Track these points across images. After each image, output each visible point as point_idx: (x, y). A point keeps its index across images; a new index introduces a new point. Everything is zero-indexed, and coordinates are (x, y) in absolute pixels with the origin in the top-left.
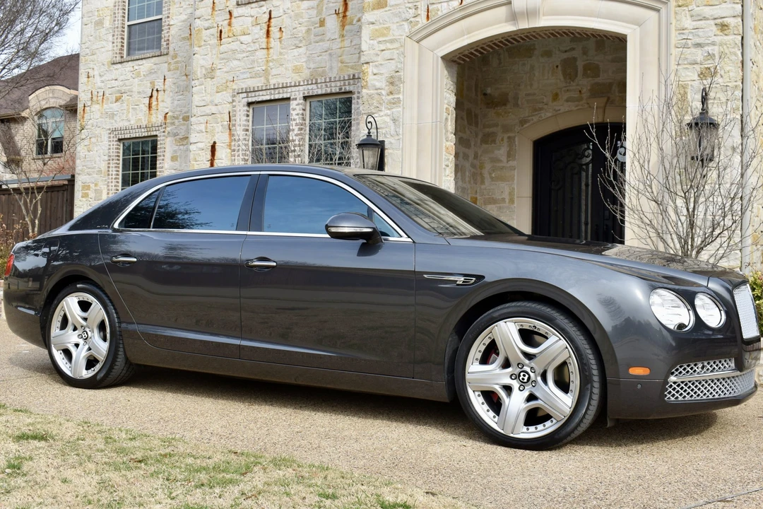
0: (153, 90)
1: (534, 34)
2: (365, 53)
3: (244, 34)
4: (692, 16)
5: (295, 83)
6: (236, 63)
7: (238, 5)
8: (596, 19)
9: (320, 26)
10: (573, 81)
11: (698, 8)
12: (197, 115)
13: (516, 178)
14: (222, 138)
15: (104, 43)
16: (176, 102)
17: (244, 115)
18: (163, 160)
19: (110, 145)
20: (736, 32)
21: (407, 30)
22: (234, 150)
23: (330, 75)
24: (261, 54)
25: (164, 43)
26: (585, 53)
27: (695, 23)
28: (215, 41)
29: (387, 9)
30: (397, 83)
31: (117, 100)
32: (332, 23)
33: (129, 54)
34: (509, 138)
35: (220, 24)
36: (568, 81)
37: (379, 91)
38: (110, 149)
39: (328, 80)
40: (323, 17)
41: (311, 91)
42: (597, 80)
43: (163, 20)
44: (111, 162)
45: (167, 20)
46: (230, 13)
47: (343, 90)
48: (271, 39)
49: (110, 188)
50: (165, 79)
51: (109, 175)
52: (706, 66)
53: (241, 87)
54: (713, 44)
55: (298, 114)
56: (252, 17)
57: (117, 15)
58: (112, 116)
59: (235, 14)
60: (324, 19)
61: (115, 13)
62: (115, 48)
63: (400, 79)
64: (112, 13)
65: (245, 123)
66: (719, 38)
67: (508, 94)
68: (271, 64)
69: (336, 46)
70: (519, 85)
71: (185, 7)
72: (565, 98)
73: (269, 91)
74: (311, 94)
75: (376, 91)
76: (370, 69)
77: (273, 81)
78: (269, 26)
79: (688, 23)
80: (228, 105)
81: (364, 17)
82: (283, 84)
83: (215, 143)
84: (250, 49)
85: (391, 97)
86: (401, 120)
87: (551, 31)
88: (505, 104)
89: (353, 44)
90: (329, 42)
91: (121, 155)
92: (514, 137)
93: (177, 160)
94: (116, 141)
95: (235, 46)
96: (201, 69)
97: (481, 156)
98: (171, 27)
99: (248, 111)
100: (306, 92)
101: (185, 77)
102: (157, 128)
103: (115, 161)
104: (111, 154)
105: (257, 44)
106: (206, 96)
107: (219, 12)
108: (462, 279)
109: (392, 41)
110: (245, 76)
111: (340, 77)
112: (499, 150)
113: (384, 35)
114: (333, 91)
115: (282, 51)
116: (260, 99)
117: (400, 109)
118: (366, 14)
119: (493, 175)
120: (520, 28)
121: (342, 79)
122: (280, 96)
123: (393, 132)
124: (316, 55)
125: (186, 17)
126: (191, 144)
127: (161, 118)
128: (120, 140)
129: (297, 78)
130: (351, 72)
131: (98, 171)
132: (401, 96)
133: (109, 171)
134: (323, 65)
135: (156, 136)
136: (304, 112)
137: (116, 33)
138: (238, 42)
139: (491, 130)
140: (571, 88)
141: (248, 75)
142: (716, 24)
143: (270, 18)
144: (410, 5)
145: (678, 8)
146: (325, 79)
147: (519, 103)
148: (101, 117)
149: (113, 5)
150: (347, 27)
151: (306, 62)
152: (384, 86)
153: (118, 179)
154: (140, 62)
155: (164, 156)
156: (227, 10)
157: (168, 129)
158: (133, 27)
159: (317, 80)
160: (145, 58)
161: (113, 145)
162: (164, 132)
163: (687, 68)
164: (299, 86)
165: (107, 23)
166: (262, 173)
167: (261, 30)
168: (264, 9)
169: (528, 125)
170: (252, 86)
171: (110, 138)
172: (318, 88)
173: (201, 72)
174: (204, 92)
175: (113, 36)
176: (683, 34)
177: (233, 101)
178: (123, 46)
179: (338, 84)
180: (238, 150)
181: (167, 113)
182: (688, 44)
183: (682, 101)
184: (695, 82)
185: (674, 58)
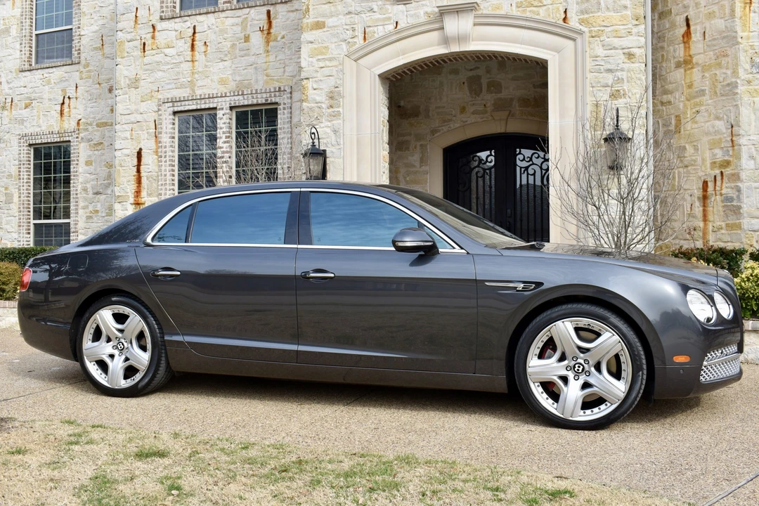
0: (64, 97)
1: (462, 56)
2: (304, 69)
3: (169, 47)
4: (603, 46)
5: (222, 94)
6: (160, 74)
7: (161, 19)
8: (519, 45)
9: (245, 42)
10: (478, 96)
11: (607, 40)
12: (122, 123)
13: (428, 181)
14: (148, 146)
15: (11, 51)
16: (89, 109)
17: (170, 123)
18: (77, 164)
19: (20, 150)
20: (641, 61)
21: (345, 50)
22: (161, 157)
23: (256, 87)
24: (187, 66)
25: (75, 53)
26: (488, 72)
27: (606, 52)
28: (138, 53)
29: (325, 29)
30: (337, 97)
31: (26, 107)
32: (257, 39)
33: (37, 62)
34: (421, 145)
35: (143, 36)
36: (474, 96)
37: (319, 104)
38: (20, 154)
39: (254, 92)
40: (248, 33)
41: (237, 102)
42: (499, 95)
43: (74, 30)
44: (22, 166)
45: (77, 30)
46: (153, 27)
47: (269, 102)
48: (196, 53)
49: (22, 191)
50: (77, 87)
51: (20, 179)
52: (616, 89)
53: (166, 97)
54: (622, 70)
55: (225, 123)
56: (176, 31)
57: (24, 24)
58: (22, 122)
59: (158, 27)
60: (249, 35)
61: (22, 22)
62: (23, 56)
63: (339, 94)
64: (19, 22)
65: (171, 131)
66: (627, 65)
67: (420, 107)
68: (196, 76)
69: (261, 60)
70: (430, 99)
71: (96, 18)
72: (472, 111)
73: (195, 101)
74: (237, 105)
75: (316, 105)
76: (309, 84)
77: (199, 92)
78: (193, 40)
79: (600, 51)
80: (154, 114)
81: (302, 36)
82: (209, 94)
83: (141, 149)
84: (175, 61)
85: (331, 110)
86: (341, 131)
87: (478, 55)
88: (417, 116)
89: (277, 59)
90: (254, 57)
91: (32, 159)
92: (426, 146)
93: (91, 164)
94: (26, 146)
95: (159, 58)
96: (125, 79)
97: (396, 161)
98: (82, 38)
99: (174, 120)
100: (232, 103)
101: (98, 85)
102: (70, 134)
103: (25, 166)
104: (22, 159)
105: (181, 57)
106: (130, 105)
107: (142, 25)
108: (522, 285)
109: (330, 60)
110: (170, 87)
111: (266, 89)
112: (413, 156)
113: (322, 53)
114: (260, 102)
115: (208, 64)
116: (187, 108)
117: (341, 121)
118: (304, 34)
119: (408, 179)
120: (452, 51)
121: (268, 91)
122: (207, 106)
123: (334, 143)
124: (241, 68)
125: (98, 28)
126: (116, 150)
127: (73, 124)
128: (30, 145)
129: (223, 90)
130: (277, 85)
131: (9, 175)
132: (341, 110)
133: (20, 175)
134: (249, 77)
135: (69, 141)
136: (231, 121)
137: (24, 42)
138: (163, 55)
139: (405, 138)
140: (477, 102)
141: (173, 86)
142: (624, 54)
143: (194, 33)
144: (348, 27)
145: (592, 39)
146: (252, 90)
147: (430, 114)
148: (10, 123)
149: (19, 14)
150: (271, 44)
151: (231, 74)
152: (323, 100)
153: (30, 182)
154: (50, 70)
155: (78, 160)
156: (151, 23)
157: (81, 135)
158: (40, 36)
159: (243, 91)
160: (55, 67)
161: (24, 150)
162: (77, 138)
164: (225, 96)
165: (14, 31)
166: (302, 190)
167: (186, 43)
168: (188, 24)
169: (439, 134)
170: (178, 96)
171: (20, 143)
172: (244, 99)
173: (125, 82)
174: (128, 101)
175: (21, 44)
176: (596, 60)
177: (159, 110)
178: (31, 54)
179: (264, 95)
180: (165, 157)
181: (80, 120)
182: (600, 70)
183: (596, 117)
184: (608, 103)
185: (590, 81)
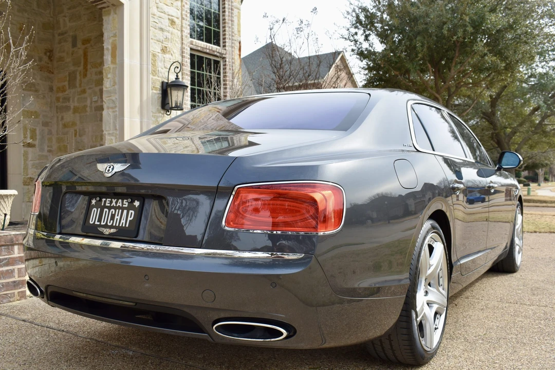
4: (157, 8)
11: (160, 4)
20: (178, 29)
27: (159, 13)
52: (165, 45)
54: (168, 32)
66: (171, 29)
79: (156, 11)
142: (169, 19)
163: (155, 43)
176: (154, 18)
182: (156, 26)
183: (154, 65)
184: (160, 55)
185: (151, 33)
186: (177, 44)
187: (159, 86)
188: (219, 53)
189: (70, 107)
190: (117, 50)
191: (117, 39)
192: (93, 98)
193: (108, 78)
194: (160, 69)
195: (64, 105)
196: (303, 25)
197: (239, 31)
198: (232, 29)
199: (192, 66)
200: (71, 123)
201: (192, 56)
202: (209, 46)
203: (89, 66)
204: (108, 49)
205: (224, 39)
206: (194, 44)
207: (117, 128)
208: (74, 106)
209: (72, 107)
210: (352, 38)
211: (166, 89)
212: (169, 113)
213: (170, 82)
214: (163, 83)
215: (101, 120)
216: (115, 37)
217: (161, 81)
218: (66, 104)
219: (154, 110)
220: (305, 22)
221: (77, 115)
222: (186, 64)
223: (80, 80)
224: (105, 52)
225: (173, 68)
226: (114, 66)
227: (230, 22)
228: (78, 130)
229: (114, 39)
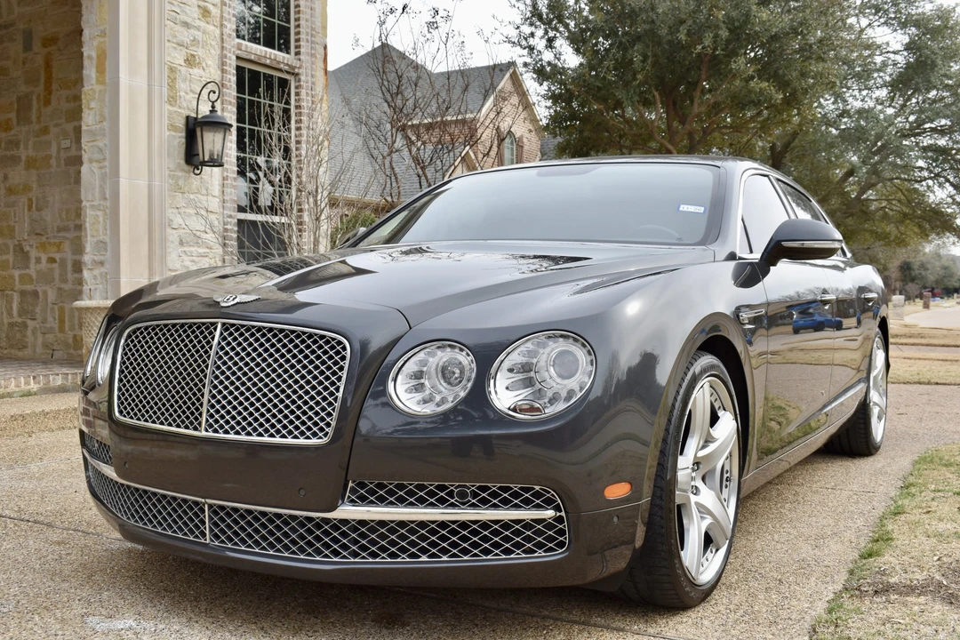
52: (192, 53)
66: (202, 23)
142: (199, 6)
163: (175, 48)
176: (172, 4)
182: (176, 19)
183: (172, 87)
184: (183, 69)
185: (168, 31)
186: (212, 51)
187: (181, 123)
188: (287, 65)
189: (20, 157)
190: (108, 59)
191: (106, 39)
192: (63, 142)
193: (91, 109)
194: (182, 94)
195: (9, 153)
196: (438, 18)
197: (325, 28)
198: (313, 23)
199: (240, 88)
200: (21, 187)
201: (240, 70)
202: (271, 53)
203: (54, 86)
204: (90, 57)
205: (297, 40)
206: (243, 48)
207: (108, 196)
208: (28, 157)
209: (23, 158)
210: (524, 43)
211: (194, 129)
212: (198, 172)
213: (200, 116)
214: (188, 118)
215: (78, 181)
216: (104, 37)
217: (184, 116)
218: (12, 152)
219: (172, 166)
220: (441, 13)
221: (34, 172)
222: (228, 84)
223: (39, 110)
224: (86, 62)
225: (205, 92)
226: (102, 87)
227: (309, 11)
228: (34, 199)
229: (101, 40)
